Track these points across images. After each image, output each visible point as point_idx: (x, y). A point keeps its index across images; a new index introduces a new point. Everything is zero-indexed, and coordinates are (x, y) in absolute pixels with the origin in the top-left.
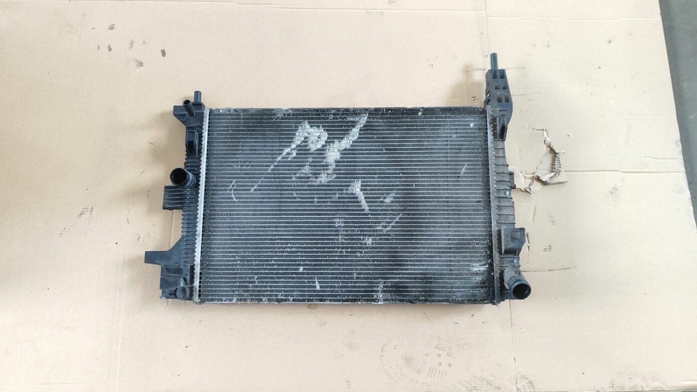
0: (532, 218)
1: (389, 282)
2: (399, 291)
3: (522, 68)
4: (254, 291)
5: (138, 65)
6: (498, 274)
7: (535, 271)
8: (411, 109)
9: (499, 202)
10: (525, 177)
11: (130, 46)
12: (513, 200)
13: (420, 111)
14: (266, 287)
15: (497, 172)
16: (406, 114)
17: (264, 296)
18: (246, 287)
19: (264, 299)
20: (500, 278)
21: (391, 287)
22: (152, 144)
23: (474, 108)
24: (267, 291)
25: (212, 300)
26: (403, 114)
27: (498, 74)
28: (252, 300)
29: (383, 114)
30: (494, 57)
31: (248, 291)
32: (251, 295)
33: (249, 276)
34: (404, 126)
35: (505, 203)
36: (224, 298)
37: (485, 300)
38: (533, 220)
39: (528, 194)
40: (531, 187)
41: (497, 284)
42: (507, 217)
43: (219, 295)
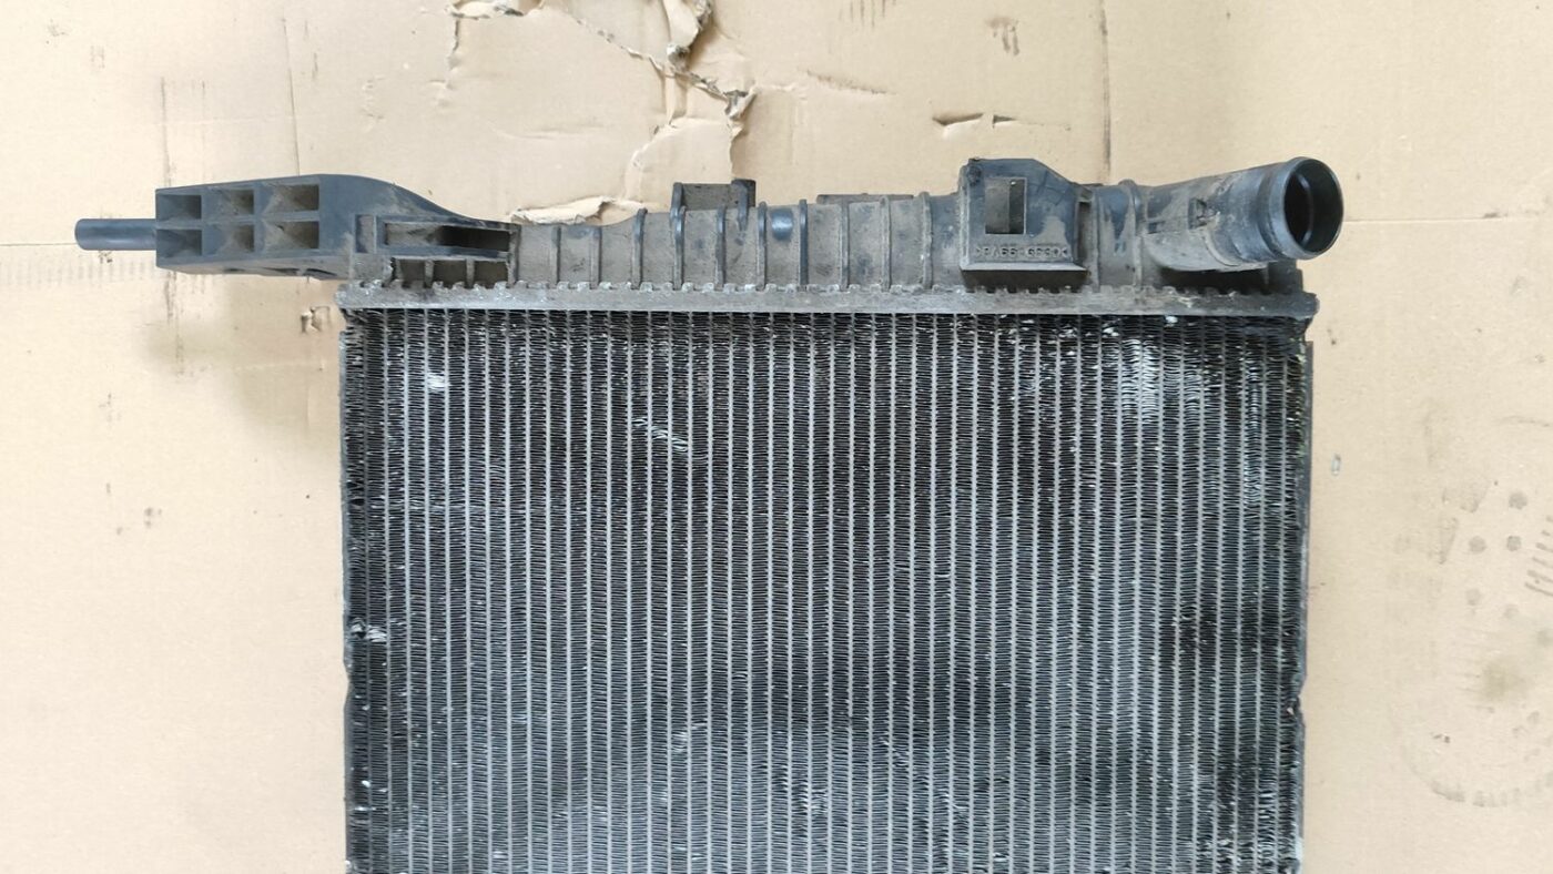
0: (867, 97)
1: (1203, 807)
2: (1247, 761)
3: (164, 95)
6: (1182, 299)
7: (1106, 97)
8: (356, 678)
9: (825, 271)
10: (676, 116)
12: (811, 201)
13: (362, 634)
15: (677, 272)
16: (377, 702)
20: (1201, 292)
21: (1225, 798)
23: (350, 367)
26: (377, 717)
27: (180, 225)
29: (379, 816)
30: (98, 234)
34: (438, 714)
35: (833, 243)
37: (1294, 364)
38: (873, 92)
39: (757, 105)
40: (723, 88)
41: (1231, 306)
42: (902, 235)
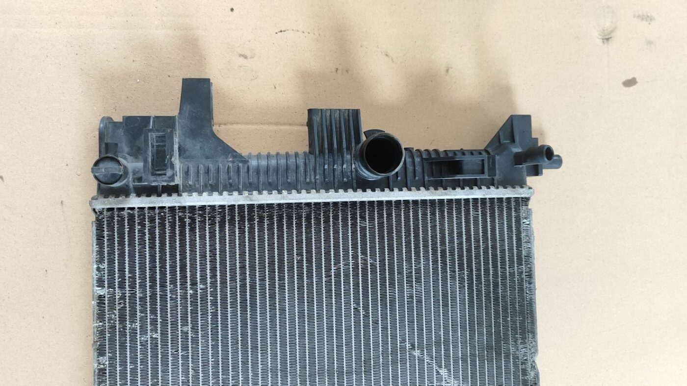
4: (123, 334)
5: (606, 32)
11: (641, 13)
14: (134, 361)
17: (110, 358)
18: (133, 315)
19: (105, 360)
22: (447, 71)
24: (123, 364)
25: (100, 238)
28: (102, 333)
31: (122, 319)
32: (113, 327)
33: (159, 320)
36: (105, 265)
43: (111, 253)
